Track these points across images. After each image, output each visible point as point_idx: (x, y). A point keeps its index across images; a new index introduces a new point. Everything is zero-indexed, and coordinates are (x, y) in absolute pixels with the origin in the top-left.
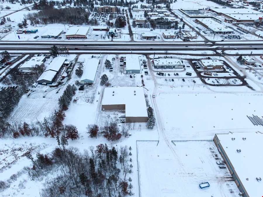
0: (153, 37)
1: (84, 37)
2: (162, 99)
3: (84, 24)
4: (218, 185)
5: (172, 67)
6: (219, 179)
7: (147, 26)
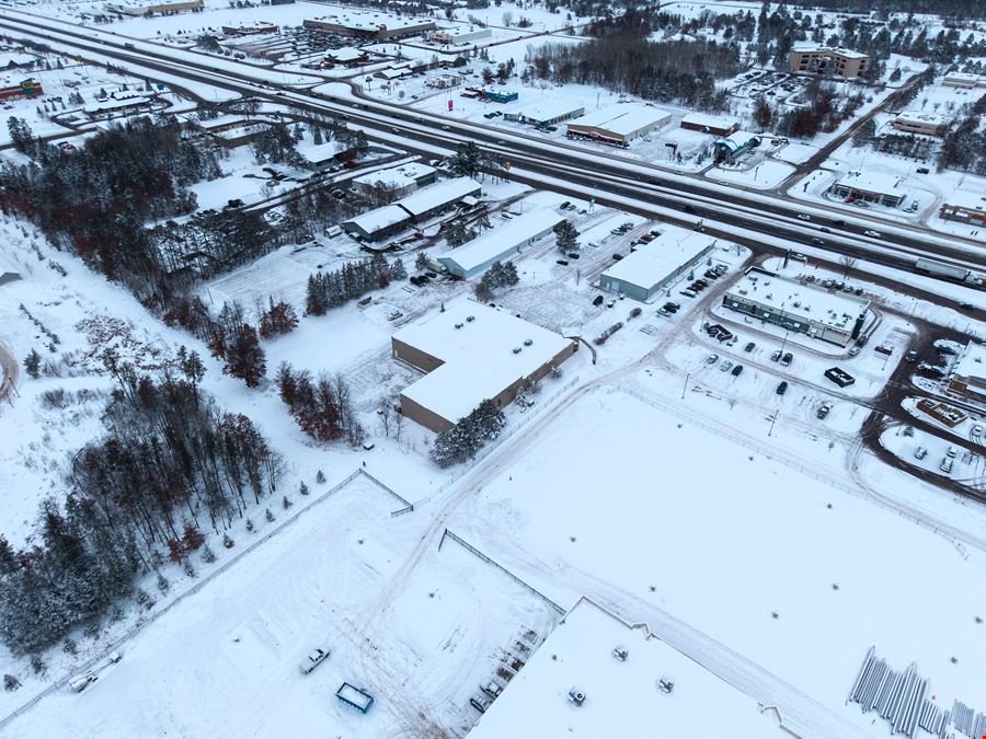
0: (882, 197)
1: (620, 142)
2: (602, 408)
3: (676, 101)
4: (397, 734)
5: (797, 325)
6: (424, 722)
7: (916, 151)
